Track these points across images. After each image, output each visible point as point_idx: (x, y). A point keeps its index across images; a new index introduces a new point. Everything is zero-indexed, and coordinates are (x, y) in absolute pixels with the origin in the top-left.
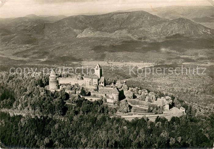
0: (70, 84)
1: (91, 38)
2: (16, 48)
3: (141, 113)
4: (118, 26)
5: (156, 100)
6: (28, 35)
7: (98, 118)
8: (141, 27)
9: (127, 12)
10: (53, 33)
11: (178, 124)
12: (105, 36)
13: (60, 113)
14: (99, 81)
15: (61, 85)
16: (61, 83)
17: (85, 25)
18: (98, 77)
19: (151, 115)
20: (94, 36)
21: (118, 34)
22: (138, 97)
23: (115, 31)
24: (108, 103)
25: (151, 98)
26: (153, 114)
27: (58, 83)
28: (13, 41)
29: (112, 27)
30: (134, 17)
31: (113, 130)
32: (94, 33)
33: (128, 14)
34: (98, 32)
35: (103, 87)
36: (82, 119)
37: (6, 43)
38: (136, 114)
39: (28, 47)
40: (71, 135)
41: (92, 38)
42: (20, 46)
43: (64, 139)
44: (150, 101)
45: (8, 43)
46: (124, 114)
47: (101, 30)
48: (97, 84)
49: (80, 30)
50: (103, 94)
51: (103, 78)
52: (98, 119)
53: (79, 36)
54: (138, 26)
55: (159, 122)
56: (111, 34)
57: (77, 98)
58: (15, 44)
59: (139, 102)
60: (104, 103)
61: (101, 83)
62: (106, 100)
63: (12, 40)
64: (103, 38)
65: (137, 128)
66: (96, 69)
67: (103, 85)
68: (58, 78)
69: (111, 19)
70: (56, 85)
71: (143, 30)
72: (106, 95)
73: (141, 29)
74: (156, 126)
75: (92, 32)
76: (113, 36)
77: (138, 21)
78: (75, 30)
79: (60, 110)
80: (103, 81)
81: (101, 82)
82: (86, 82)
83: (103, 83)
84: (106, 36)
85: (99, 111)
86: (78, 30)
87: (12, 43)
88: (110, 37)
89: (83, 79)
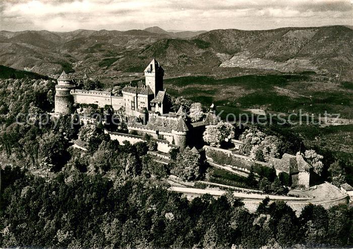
0: (97, 105)
1: (245, 69)
2: (118, 78)
3: (228, 187)
4: (295, 51)
5: (280, 157)
6: (139, 57)
7: (115, 184)
8: (337, 55)
9: (314, 28)
10: (181, 57)
11: (320, 228)
12: (269, 68)
13: (45, 164)
14: (152, 101)
15: (78, 106)
16: (78, 102)
17: (237, 46)
18: (150, 90)
19: (255, 193)
20: (249, 66)
21: (293, 65)
22: (237, 147)
23: (288, 60)
24: (160, 153)
25: (265, 150)
26: (258, 193)
27: (73, 103)
28: (115, 67)
29: (285, 53)
30: (325, 37)
31: (139, 218)
32: (251, 61)
33: (314, 30)
34: (258, 60)
35: (159, 115)
36: (81, 182)
37: (104, 68)
38: (214, 186)
39: (136, 77)
40: (44, 216)
41: (247, 69)
42: (124, 74)
43: (24, 226)
44: (260, 156)
45: (107, 69)
46: (187, 183)
47: (262, 57)
48: (146, 106)
49: (228, 55)
50: (153, 131)
51: (162, 94)
52: (115, 188)
53: (224, 65)
54: (331, 54)
55: (264, 216)
56: (281, 65)
57: (91, 133)
58: (118, 71)
59: (233, 158)
60: (151, 153)
61: (157, 105)
62: (157, 145)
63: (114, 64)
64: (265, 70)
65: (200, 221)
66: (148, 72)
67: (161, 110)
68: (72, 90)
69: (283, 38)
70: (68, 106)
71: (339, 61)
72: (157, 132)
73: (336, 58)
74: (254, 224)
75: (248, 59)
76: (284, 68)
77: (331, 44)
78: (218, 54)
79: (46, 158)
80: (162, 99)
81: (155, 104)
82: (127, 102)
83: (160, 105)
84: (272, 68)
85: (127, 168)
86: (223, 55)
87: (114, 70)
88: (277, 69)
89: (122, 95)
